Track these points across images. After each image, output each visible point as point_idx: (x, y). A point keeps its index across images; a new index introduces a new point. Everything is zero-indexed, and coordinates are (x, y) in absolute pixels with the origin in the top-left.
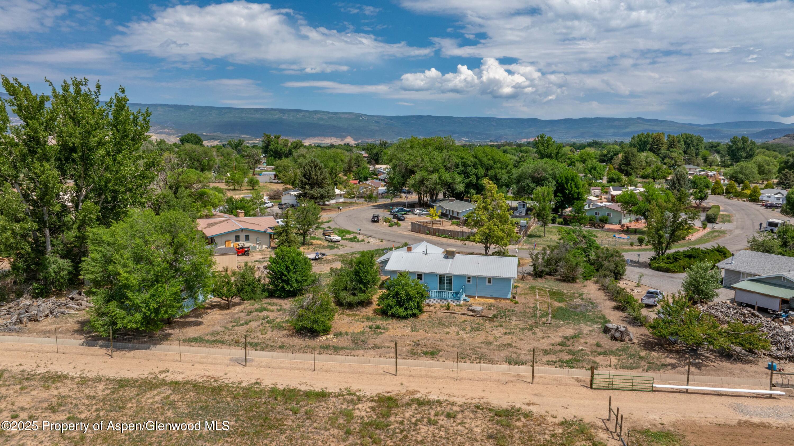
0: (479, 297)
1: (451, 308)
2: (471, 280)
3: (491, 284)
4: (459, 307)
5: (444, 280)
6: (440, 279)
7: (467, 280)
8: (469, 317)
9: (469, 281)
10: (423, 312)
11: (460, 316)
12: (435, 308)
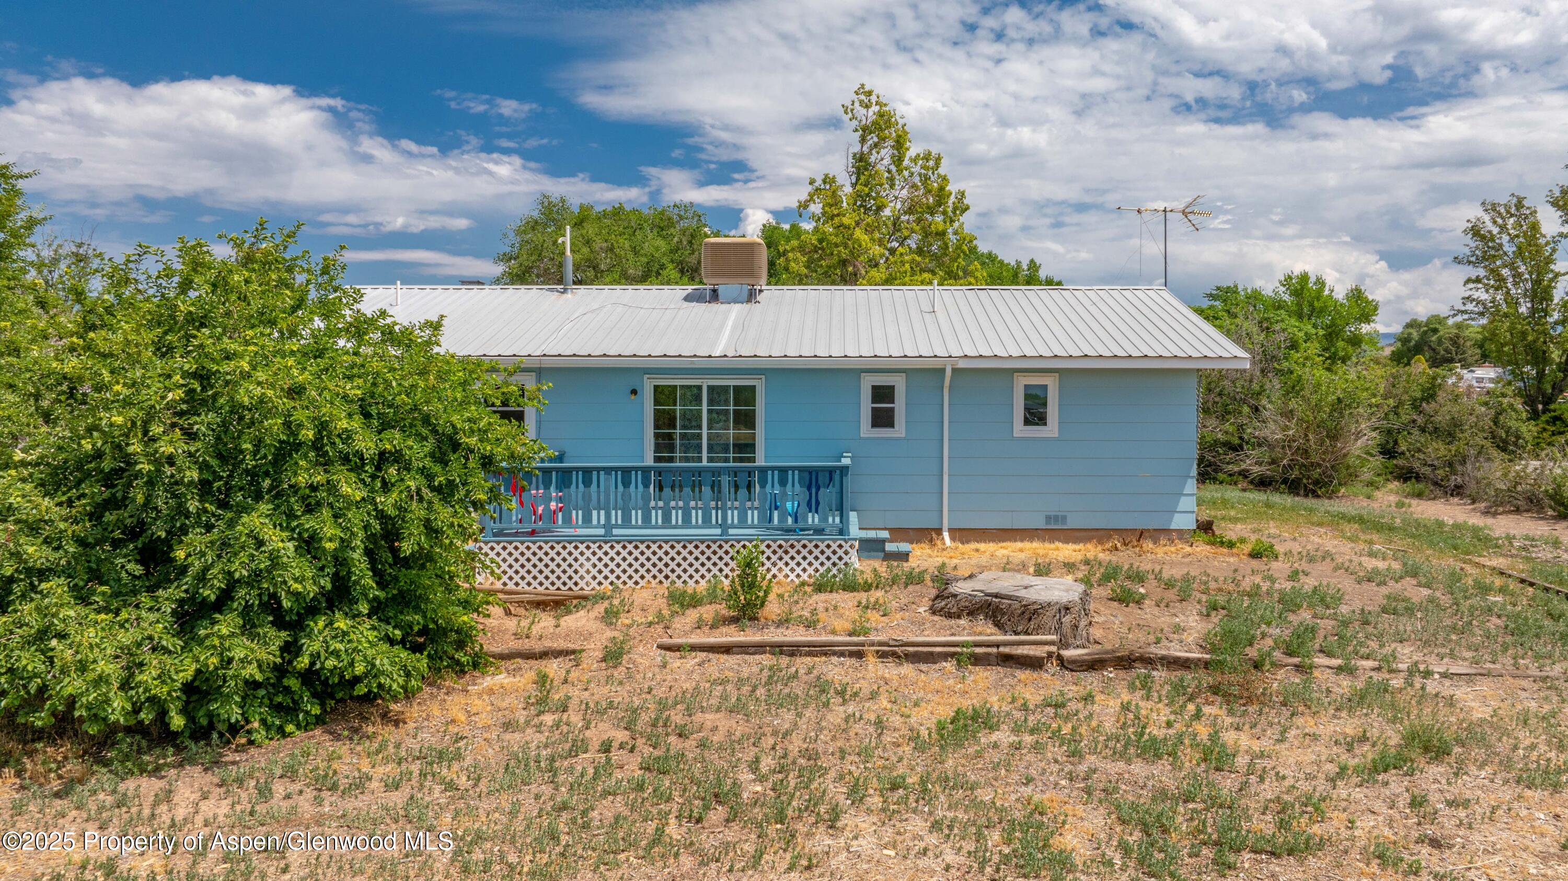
0: (962, 534)
1: (773, 608)
2: (900, 406)
3: (1052, 429)
4: (846, 601)
5: (693, 420)
6: (664, 421)
7: (866, 406)
8: (983, 676)
9: (883, 419)
10: (479, 663)
11: (874, 668)
12: (610, 617)
